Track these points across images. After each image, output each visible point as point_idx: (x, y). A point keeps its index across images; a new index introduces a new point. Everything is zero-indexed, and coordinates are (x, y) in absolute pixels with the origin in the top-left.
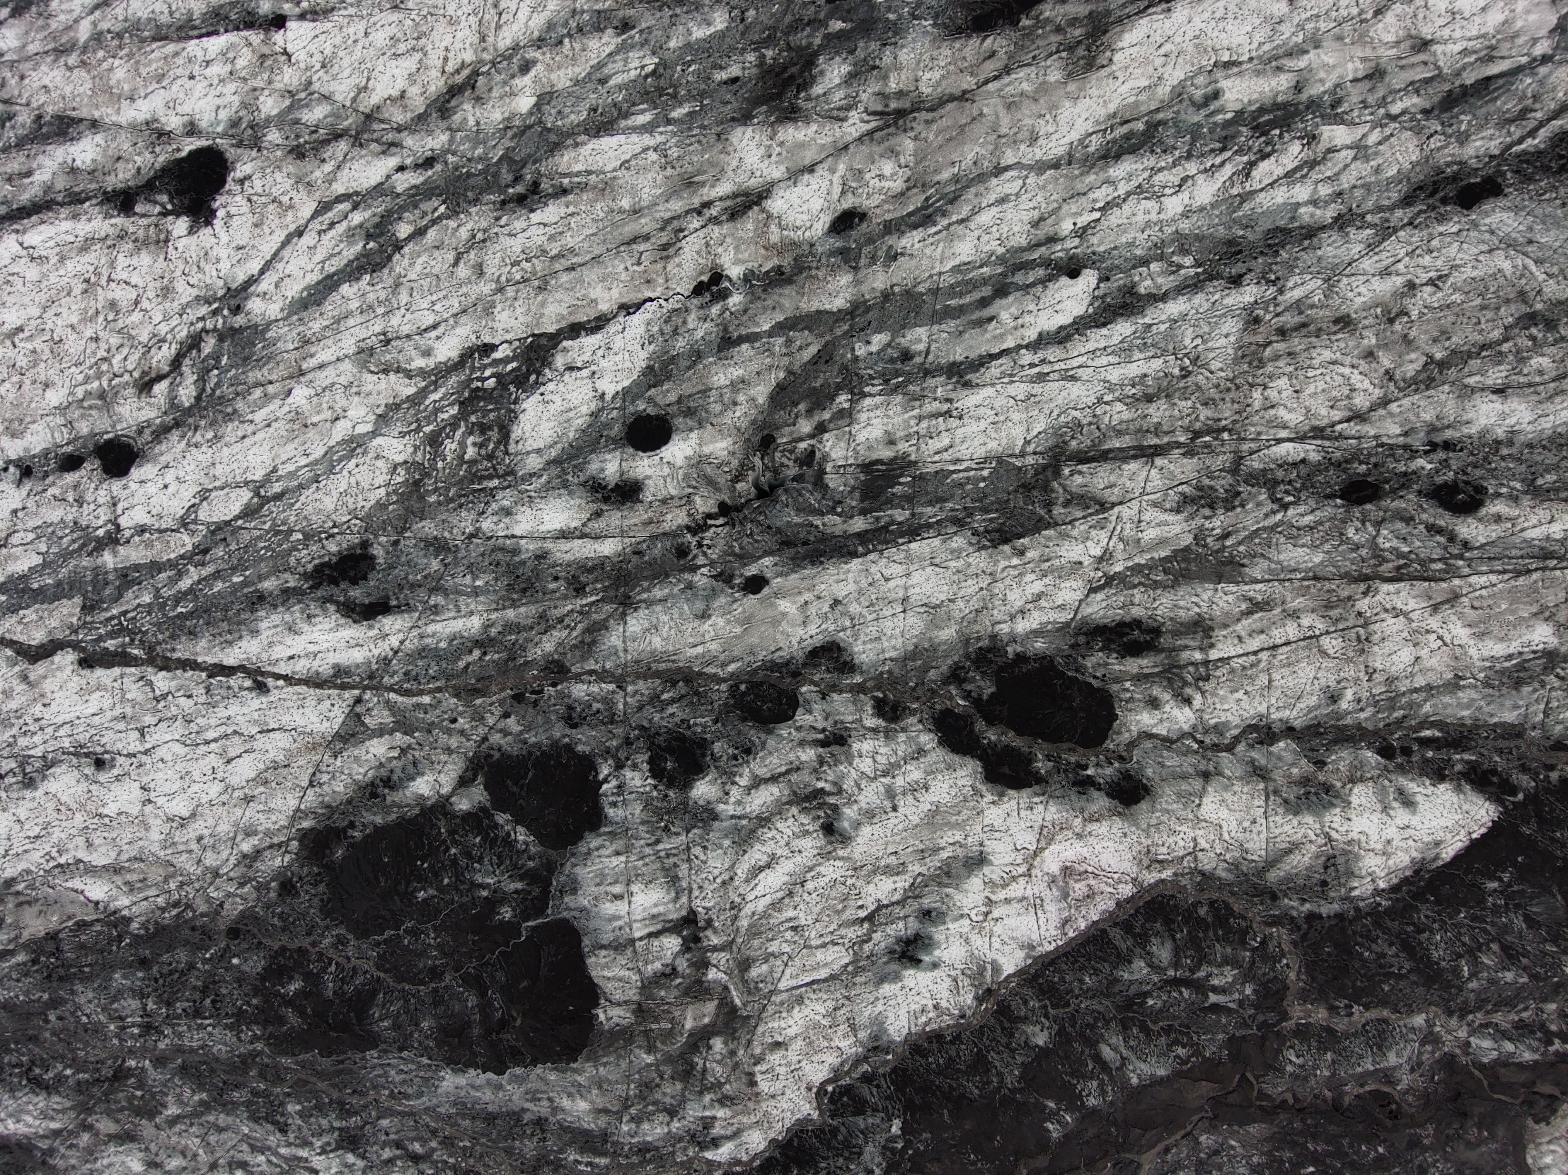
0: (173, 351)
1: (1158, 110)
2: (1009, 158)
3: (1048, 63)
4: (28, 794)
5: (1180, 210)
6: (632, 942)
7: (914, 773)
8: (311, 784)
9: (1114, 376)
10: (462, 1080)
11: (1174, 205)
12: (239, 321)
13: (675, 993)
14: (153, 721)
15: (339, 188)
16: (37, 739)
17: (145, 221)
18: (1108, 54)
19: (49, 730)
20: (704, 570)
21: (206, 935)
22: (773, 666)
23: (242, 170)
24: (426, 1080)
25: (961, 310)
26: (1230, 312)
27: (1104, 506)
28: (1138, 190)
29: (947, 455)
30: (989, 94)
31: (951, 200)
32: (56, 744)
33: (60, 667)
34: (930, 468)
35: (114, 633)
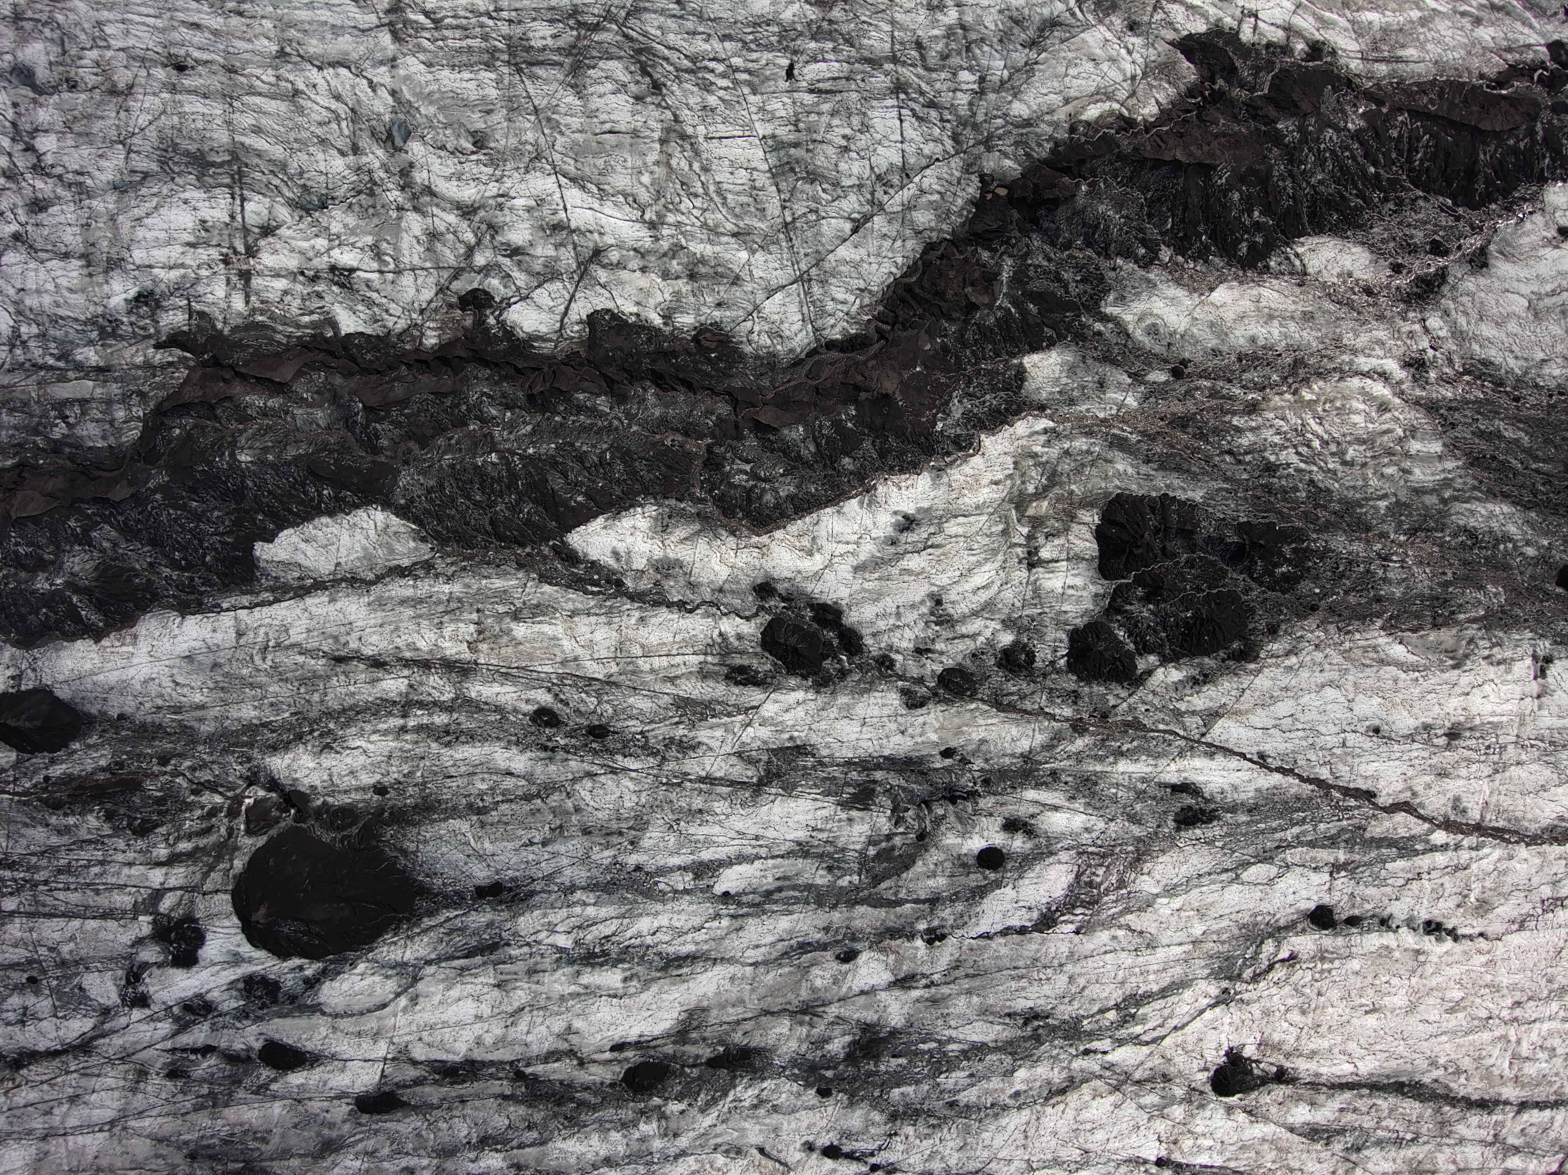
0: (1271, 974)
1: (660, 977)
2: (749, 970)
3: (714, 1020)
4: (1429, 721)
5: (660, 916)
6: (1068, 559)
7: (882, 625)
8: (1244, 689)
9: (717, 829)
10: (1190, 494)
11: (663, 920)
12: (1225, 983)
13: (1049, 523)
14: (1335, 749)
16: (1415, 753)
17: (1272, 1059)
18: (681, 1017)
19: (1405, 757)
20: (976, 767)
21: (1331, 610)
22: (948, 701)
23: (1203, 1076)
24: (1212, 499)
25: (794, 888)
26: (646, 851)
27: (739, 755)
28: (681, 933)
29: (819, 804)
30: (751, 1010)
31: (786, 953)
32: (1402, 747)
33: (1389, 795)
34: (831, 799)
35: (1347, 809)
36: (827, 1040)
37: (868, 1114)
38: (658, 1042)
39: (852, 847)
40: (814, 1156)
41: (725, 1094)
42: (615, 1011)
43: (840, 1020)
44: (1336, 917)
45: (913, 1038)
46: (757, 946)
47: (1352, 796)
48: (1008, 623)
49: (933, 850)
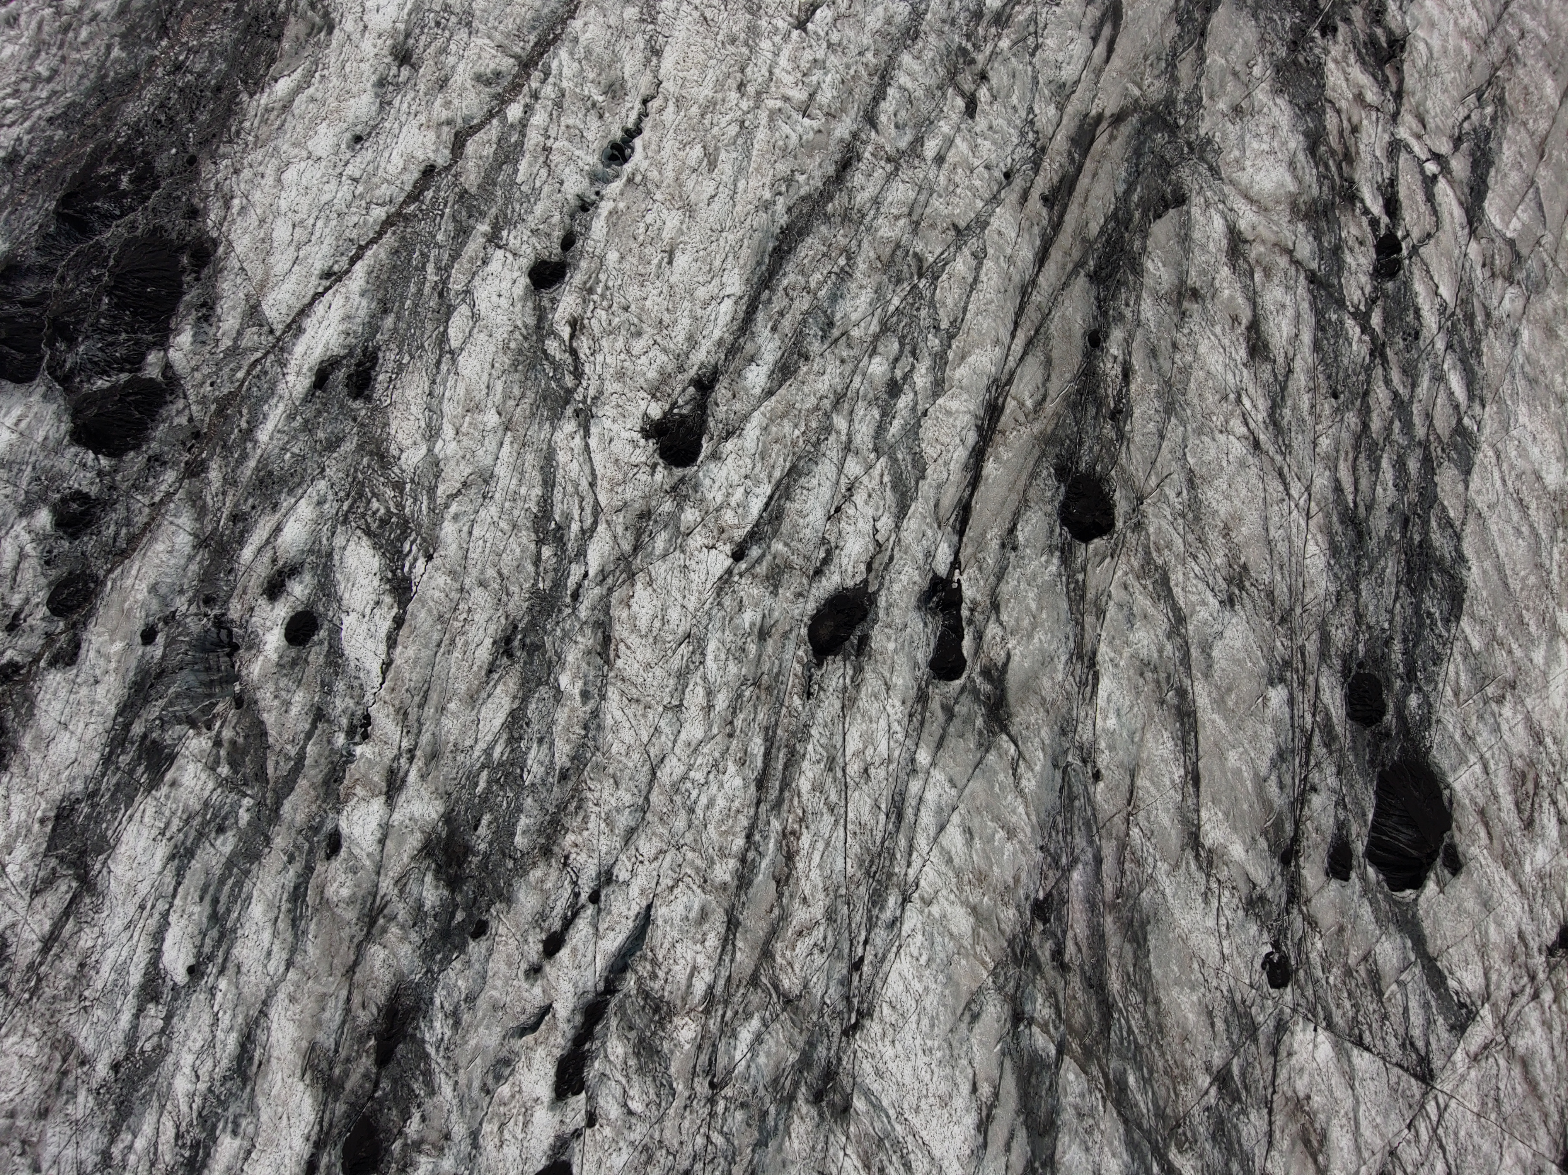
0: (582, 356)
1: (253, 1090)
2: (292, 976)
3: (332, 1040)
4: (374, 78)
5: (182, 1062)
8: (242, 269)
9: (111, 953)
11: (187, 1060)
12: (569, 411)
14: (357, 193)
15: (602, 528)
16: (405, 106)
17: (679, 389)
18: (308, 1082)
19: (403, 119)
20: (184, 608)
21: (204, 142)
22: (89, 615)
23: (662, 473)
25: (222, 883)
26: (99, 1050)
27: (35, 892)
28: (211, 1044)
29: (138, 815)
30: (339, 988)
31: (294, 920)
32: (391, 117)
33: (436, 151)
34: (138, 799)
35: (434, 201)
36: (420, 904)
37: (528, 884)
38: (326, 1119)
39: (207, 793)
40: (547, 968)
41: (426, 1056)
42: (266, 1160)
43: (401, 882)
44: (554, 259)
45: (465, 796)
46: (269, 954)
47: (421, 192)
48: (26, 510)
49: (259, 695)
